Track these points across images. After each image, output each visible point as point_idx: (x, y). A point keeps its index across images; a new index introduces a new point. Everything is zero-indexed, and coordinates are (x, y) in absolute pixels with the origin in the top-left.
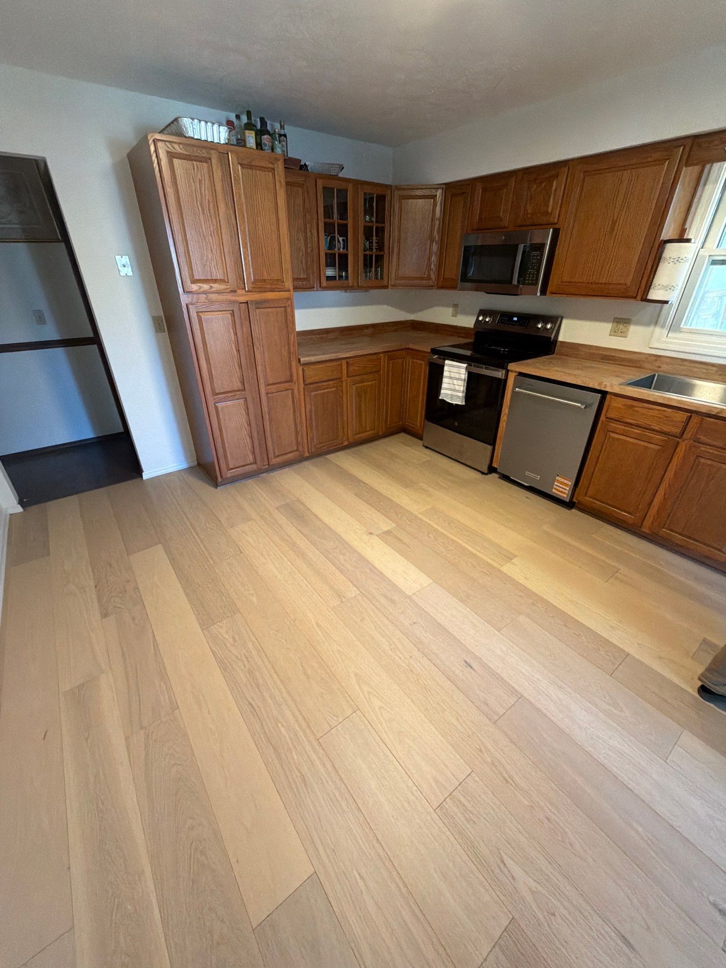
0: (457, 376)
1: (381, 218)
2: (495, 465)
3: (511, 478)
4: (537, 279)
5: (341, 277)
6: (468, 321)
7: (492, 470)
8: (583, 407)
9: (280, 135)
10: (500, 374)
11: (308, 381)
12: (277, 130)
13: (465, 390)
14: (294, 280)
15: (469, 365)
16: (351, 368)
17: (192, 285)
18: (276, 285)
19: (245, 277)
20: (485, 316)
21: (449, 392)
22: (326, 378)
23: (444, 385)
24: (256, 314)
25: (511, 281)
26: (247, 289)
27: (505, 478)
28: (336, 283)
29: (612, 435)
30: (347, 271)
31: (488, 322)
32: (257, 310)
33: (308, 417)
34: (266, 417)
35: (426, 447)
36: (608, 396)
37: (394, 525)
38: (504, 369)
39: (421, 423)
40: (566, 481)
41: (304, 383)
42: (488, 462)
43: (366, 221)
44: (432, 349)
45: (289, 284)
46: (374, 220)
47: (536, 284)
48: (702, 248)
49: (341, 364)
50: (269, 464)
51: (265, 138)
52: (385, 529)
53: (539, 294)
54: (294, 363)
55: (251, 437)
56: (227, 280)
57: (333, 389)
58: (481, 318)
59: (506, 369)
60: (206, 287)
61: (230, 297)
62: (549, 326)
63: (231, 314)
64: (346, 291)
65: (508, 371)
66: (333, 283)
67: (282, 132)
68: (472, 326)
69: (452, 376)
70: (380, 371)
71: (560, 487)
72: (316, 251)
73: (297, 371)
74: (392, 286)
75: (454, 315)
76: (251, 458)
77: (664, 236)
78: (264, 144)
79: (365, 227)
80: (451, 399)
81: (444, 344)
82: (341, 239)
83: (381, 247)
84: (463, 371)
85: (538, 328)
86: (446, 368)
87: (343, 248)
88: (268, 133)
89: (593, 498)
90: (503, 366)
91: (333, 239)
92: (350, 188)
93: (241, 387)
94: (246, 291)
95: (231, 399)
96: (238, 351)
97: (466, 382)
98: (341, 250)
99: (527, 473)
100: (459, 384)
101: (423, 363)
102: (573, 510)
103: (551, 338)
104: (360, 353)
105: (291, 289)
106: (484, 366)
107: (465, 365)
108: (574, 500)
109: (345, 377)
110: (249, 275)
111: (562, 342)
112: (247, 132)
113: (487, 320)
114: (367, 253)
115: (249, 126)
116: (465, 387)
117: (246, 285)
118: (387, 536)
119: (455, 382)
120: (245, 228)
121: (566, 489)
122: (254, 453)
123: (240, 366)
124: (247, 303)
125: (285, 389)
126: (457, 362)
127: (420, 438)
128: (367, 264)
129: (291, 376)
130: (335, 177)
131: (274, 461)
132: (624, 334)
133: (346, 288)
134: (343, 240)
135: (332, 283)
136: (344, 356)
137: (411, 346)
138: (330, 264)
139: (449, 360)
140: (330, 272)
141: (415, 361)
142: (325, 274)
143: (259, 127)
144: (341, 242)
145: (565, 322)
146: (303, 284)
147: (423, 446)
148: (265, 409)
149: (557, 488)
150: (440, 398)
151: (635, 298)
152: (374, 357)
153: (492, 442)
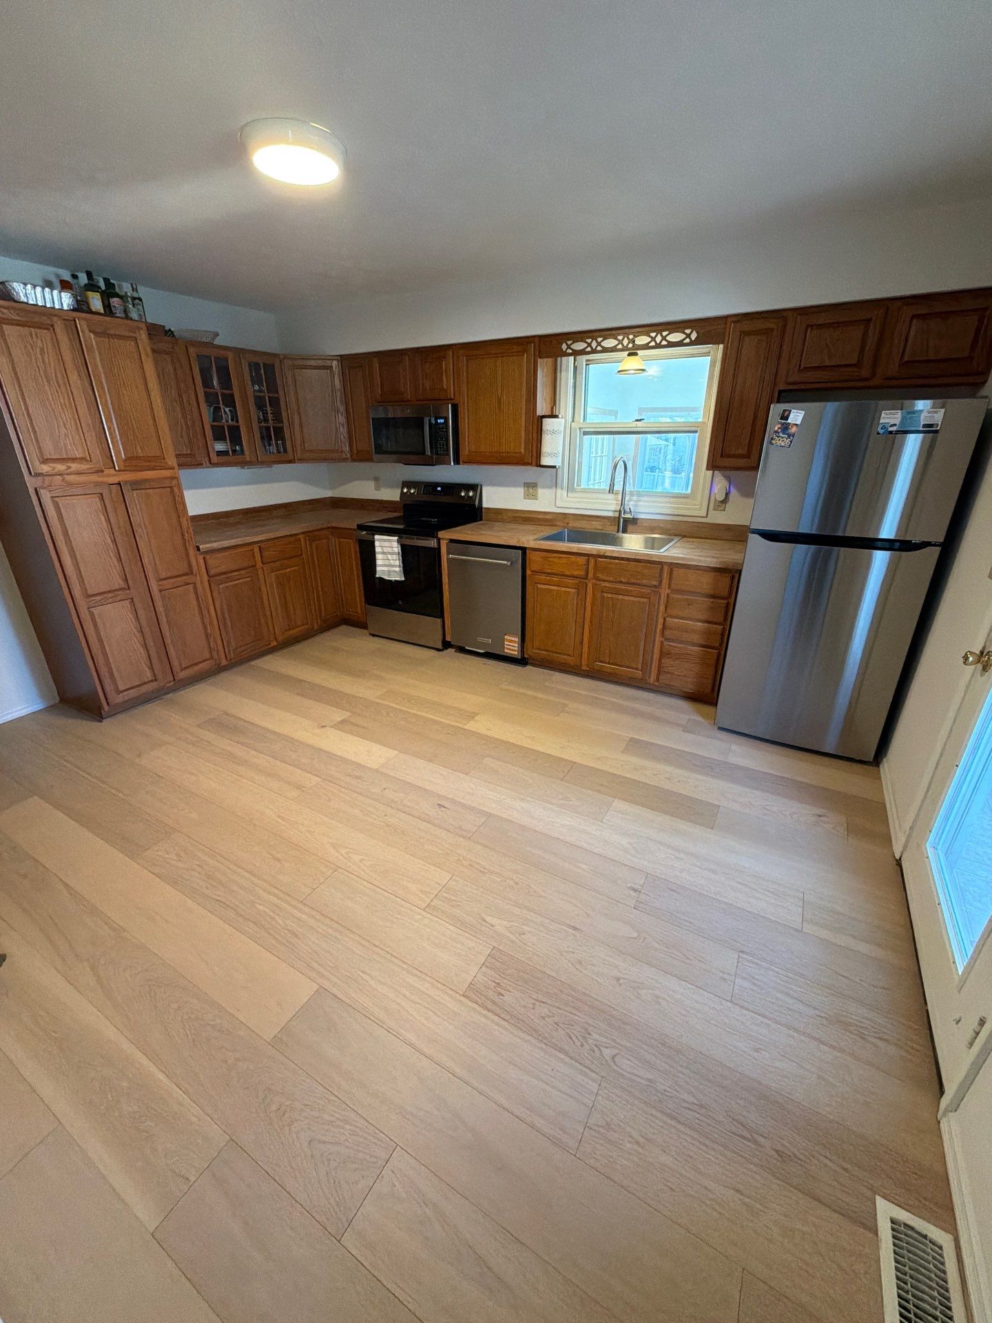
0: (389, 550)
1: (272, 387)
2: (448, 638)
3: (467, 648)
4: (448, 450)
5: (234, 451)
6: (392, 494)
7: (446, 645)
8: (509, 564)
9: (134, 299)
10: (432, 543)
11: (212, 572)
12: (129, 294)
13: (401, 564)
14: (178, 456)
15: (400, 538)
16: (266, 554)
17: (43, 466)
18: (155, 462)
19: (113, 454)
20: (409, 488)
21: (385, 569)
22: (237, 567)
23: (379, 562)
24: (133, 497)
25: (423, 453)
26: (117, 468)
27: (462, 650)
28: (231, 458)
29: (539, 586)
30: (241, 445)
31: (413, 493)
32: (135, 492)
33: (219, 615)
34: (163, 620)
35: (374, 635)
36: (527, 551)
37: (348, 714)
38: (433, 537)
39: (361, 610)
40: (513, 639)
41: (208, 575)
42: (441, 637)
43: (255, 391)
44: (358, 525)
45: (172, 461)
46: (264, 388)
47: (448, 454)
48: (573, 421)
49: (252, 550)
50: (174, 680)
51: (115, 301)
52: (339, 719)
53: (452, 464)
54: (192, 552)
55: (145, 646)
56: (88, 458)
57: (249, 579)
58: (405, 490)
59: (437, 537)
60: (60, 467)
61: (94, 478)
62: (471, 494)
63: (99, 497)
64: (243, 467)
65: (439, 540)
66: (224, 460)
67: (136, 295)
68: (398, 499)
69: (385, 551)
70: (302, 554)
71: (510, 645)
72: (198, 423)
73: (197, 562)
74: (299, 460)
75: (377, 488)
76: (149, 675)
77: (539, 412)
78: (114, 307)
79: (256, 398)
80: (389, 577)
81: (370, 519)
82: (227, 410)
83: (278, 417)
84: (395, 544)
85: (462, 496)
86: (377, 544)
87: (232, 420)
88: (117, 296)
89: (540, 649)
90: (433, 534)
91: (217, 409)
92: (230, 355)
93: (123, 584)
94: (115, 470)
95: (111, 600)
96: (114, 541)
97: (400, 556)
98: (230, 421)
99: (480, 639)
100: (395, 559)
101: (351, 541)
102: (528, 667)
103: (475, 505)
104: (272, 535)
105: (176, 467)
106: (416, 537)
107: (396, 538)
108: (526, 656)
109: (259, 564)
110: (118, 452)
111: (486, 508)
112: (90, 293)
113: (412, 492)
114: (263, 424)
115: (92, 286)
116: (401, 561)
117: (116, 464)
118: (342, 725)
119: (389, 556)
120: (106, 401)
121: (515, 647)
122: (152, 668)
123: (120, 559)
124: (119, 484)
125: (183, 584)
126: (388, 535)
127: (363, 626)
128: (266, 437)
129: (190, 566)
130: (210, 345)
131: (182, 675)
132: (535, 497)
133: (243, 464)
134: (230, 410)
135: (224, 458)
136: (256, 540)
137: (334, 525)
138: (219, 436)
139: (378, 534)
140: (220, 447)
141: (342, 540)
142: (214, 448)
143: (103, 288)
144: (229, 413)
145: (485, 490)
146: (189, 461)
147: (370, 634)
148: (160, 609)
149: (509, 647)
150: (377, 576)
151: (531, 464)
152: (292, 539)
153: (441, 615)
